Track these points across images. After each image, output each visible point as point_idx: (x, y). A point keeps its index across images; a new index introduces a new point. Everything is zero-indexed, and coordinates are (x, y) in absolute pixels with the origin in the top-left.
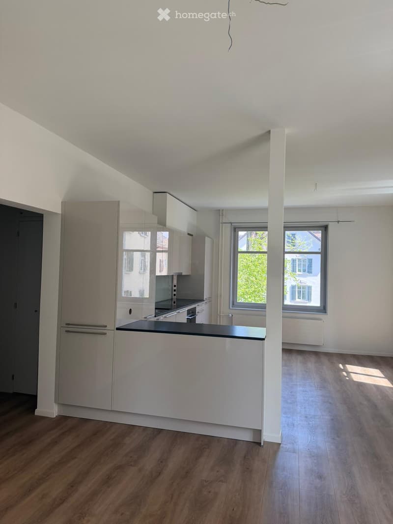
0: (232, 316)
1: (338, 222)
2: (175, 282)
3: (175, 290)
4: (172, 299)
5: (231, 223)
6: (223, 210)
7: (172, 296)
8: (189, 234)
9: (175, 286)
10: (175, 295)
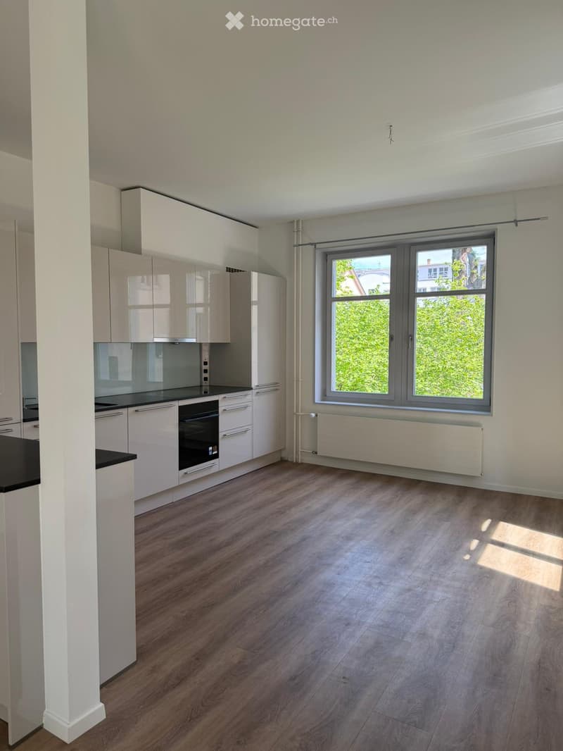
0: (316, 415)
1: (516, 222)
2: (206, 357)
3: (206, 371)
4: (201, 386)
5: (315, 244)
6: (298, 221)
7: (201, 382)
8: (229, 270)
9: (206, 363)
10: (206, 379)
